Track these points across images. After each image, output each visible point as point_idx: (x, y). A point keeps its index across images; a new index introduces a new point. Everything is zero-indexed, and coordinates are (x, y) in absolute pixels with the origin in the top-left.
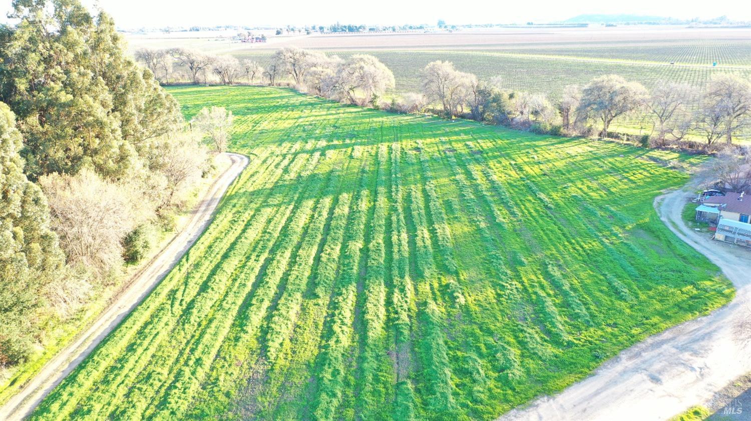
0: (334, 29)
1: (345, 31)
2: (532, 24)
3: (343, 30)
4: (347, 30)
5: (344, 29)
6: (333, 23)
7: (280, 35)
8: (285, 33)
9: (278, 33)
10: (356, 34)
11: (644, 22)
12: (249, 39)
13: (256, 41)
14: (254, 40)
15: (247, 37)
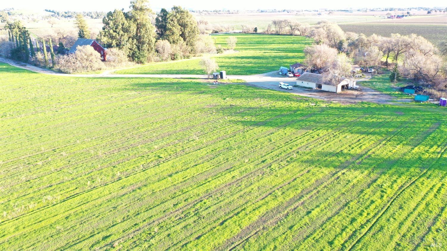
7: (429, 14)
8: (433, 12)
9: (429, 13)
12: (392, 16)
13: (397, 18)
14: (396, 17)
15: (392, 15)
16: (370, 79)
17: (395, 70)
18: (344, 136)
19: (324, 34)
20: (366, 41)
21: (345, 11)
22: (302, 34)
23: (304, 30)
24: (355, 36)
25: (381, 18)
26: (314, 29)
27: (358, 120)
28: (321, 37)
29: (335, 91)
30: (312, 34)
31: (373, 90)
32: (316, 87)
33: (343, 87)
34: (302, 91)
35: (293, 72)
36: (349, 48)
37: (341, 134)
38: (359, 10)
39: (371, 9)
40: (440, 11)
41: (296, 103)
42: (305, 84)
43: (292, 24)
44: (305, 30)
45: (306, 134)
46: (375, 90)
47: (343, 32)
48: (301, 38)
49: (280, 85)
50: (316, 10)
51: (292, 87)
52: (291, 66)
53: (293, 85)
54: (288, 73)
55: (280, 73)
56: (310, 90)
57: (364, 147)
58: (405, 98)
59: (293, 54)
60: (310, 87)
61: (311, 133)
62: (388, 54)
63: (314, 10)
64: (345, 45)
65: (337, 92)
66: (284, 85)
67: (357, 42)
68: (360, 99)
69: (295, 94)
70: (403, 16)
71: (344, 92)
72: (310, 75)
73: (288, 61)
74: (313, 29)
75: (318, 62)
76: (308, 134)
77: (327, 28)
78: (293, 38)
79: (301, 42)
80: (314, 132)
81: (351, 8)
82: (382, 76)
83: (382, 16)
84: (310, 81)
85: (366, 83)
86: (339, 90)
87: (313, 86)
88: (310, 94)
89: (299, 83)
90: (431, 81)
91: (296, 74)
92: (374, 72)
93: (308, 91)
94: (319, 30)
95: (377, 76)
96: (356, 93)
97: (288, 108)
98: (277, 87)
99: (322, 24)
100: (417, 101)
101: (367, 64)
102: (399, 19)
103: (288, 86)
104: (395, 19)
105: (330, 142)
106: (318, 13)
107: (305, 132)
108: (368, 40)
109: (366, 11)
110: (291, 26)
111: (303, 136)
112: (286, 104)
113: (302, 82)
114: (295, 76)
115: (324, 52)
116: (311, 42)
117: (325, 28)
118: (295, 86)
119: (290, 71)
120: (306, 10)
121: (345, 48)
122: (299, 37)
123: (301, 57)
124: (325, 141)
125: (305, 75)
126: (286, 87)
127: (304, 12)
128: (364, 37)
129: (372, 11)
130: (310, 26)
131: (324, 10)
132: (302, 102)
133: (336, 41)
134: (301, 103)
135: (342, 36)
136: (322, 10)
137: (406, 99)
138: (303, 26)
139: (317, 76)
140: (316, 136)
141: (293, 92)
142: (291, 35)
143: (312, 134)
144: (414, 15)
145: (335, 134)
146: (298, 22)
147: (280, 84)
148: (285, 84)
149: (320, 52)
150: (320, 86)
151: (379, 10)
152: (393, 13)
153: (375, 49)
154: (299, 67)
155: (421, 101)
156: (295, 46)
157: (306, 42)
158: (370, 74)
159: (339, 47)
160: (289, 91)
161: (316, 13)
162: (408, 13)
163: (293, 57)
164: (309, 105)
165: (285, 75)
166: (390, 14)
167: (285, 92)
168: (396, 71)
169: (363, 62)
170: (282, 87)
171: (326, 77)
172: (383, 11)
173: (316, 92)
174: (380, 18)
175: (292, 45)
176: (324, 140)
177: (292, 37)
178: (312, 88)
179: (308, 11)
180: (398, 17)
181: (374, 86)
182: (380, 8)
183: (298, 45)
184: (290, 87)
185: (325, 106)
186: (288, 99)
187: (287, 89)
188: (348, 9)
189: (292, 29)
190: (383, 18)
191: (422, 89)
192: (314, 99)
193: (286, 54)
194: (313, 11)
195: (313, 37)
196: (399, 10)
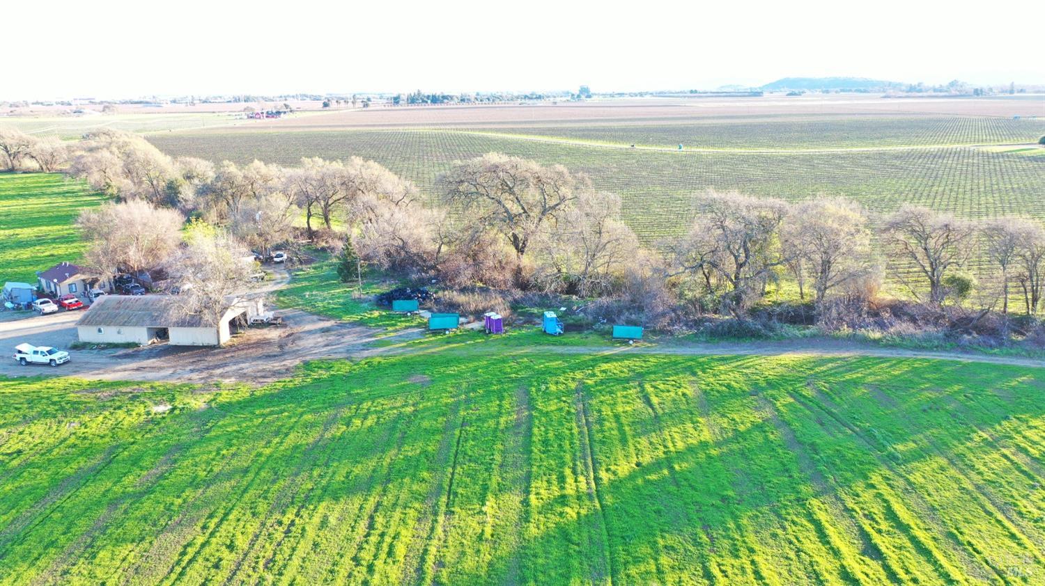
0: (412, 100)
1: (427, 102)
2: (696, 92)
3: (423, 101)
4: (429, 101)
5: (425, 99)
6: (412, 91)
7: (327, 108)
8: (333, 105)
9: (326, 105)
10: (440, 106)
11: (854, 89)
12: (258, 114)
13: (267, 117)
14: (265, 115)
15: (256, 111)
16: (289, 283)
17: (348, 251)
18: (317, 519)
19: (114, 165)
20: (239, 179)
21: (141, 102)
22: (44, 167)
23: (49, 158)
24: (206, 169)
25: (234, 118)
26: (83, 153)
27: (328, 435)
28: (109, 173)
29: (216, 343)
30: (80, 167)
31: (315, 317)
32: (150, 337)
33: (233, 324)
34: (103, 360)
35: (53, 296)
36: (201, 200)
37: (304, 513)
38: (174, 102)
39: (203, 98)
40: (346, 102)
41: (101, 418)
42: (111, 334)
43: (8, 142)
44: (52, 154)
45: (187, 558)
46: (319, 314)
47: (169, 158)
48: (43, 178)
49: (19, 356)
50: (66, 100)
51: (66, 353)
52: (42, 275)
53: (70, 345)
54: (39, 301)
55: (9, 305)
56: (130, 351)
57: (400, 550)
58: (404, 324)
59: (36, 229)
60: (130, 340)
61: (203, 545)
62: (309, 210)
63: (60, 100)
64: (187, 193)
65: (222, 342)
66: (36, 352)
67: (220, 183)
68: (295, 353)
69: (86, 378)
70: (279, 113)
71: (240, 340)
72: (119, 302)
73: (26, 254)
74: (78, 153)
75: (136, 258)
76: (191, 551)
77: (119, 148)
78: (18, 180)
79: (49, 191)
80: (212, 534)
81: (154, 97)
82: (315, 268)
83: (234, 114)
84: (124, 324)
85: (285, 295)
86: (225, 337)
87: (140, 335)
88: (138, 369)
89: (87, 334)
90: (433, 267)
91: (66, 302)
92: (290, 260)
93: (126, 356)
94: (98, 155)
95: (302, 270)
96: (273, 334)
97: (75, 446)
98: (7, 361)
99: (104, 140)
100: (435, 332)
101: (267, 240)
102: (273, 119)
103: (50, 352)
104: (266, 121)
105: (285, 566)
106: (74, 108)
107: (180, 549)
108: (245, 177)
109: (193, 103)
110: (6, 148)
111: (178, 569)
112: (65, 430)
113: (100, 331)
114: (63, 307)
115: (145, 224)
116: (80, 187)
117: (114, 149)
118: (78, 347)
119: (40, 294)
120: (37, 103)
121: (186, 201)
122: (39, 177)
123: (63, 237)
124: (266, 567)
125: (102, 306)
126: (46, 359)
127: (32, 107)
128: (232, 168)
129: (205, 102)
130: (65, 144)
131: (87, 102)
132: (119, 408)
133: (155, 182)
134: (120, 414)
135: (169, 168)
136: (83, 102)
137: (407, 328)
138: (44, 145)
139: (146, 304)
140: (226, 554)
141: (75, 372)
142: (12, 171)
143: (207, 550)
144: (299, 109)
145: (286, 521)
146: (25, 136)
147: (20, 352)
148: (40, 349)
149: (131, 224)
150: (162, 334)
151: (219, 100)
152: (256, 107)
153: (279, 202)
154: (71, 275)
155: (445, 330)
156: (34, 204)
157: (65, 189)
158: (282, 267)
159: (168, 198)
160: (59, 371)
161: (68, 109)
162: (286, 106)
163: (40, 241)
164: (148, 413)
165: (27, 310)
166: (252, 109)
167: (47, 377)
168: (349, 254)
169: (256, 237)
170: (29, 360)
171: (180, 308)
172: (230, 102)
173: (154, 357)
174: (229, 118)
175: (21, 202)
176: (262, 563)
177: (16, 176)
178: (136, 345)
179: (42, 103)
180: (270, 115)
181: (310, 302)
182: (220, 97)
183: (42, 201)
184: (60, 355)
185: (203, 406)
186: (66, 408)
187: (49, 365)
188: (148, 100)
189: (10, 155)
190: (238, 117)
191: (427, 293)
192: (156, 384)
193: (11, 232)
194: (57, 103)
195: (85, 174)
196: (266, 99)
